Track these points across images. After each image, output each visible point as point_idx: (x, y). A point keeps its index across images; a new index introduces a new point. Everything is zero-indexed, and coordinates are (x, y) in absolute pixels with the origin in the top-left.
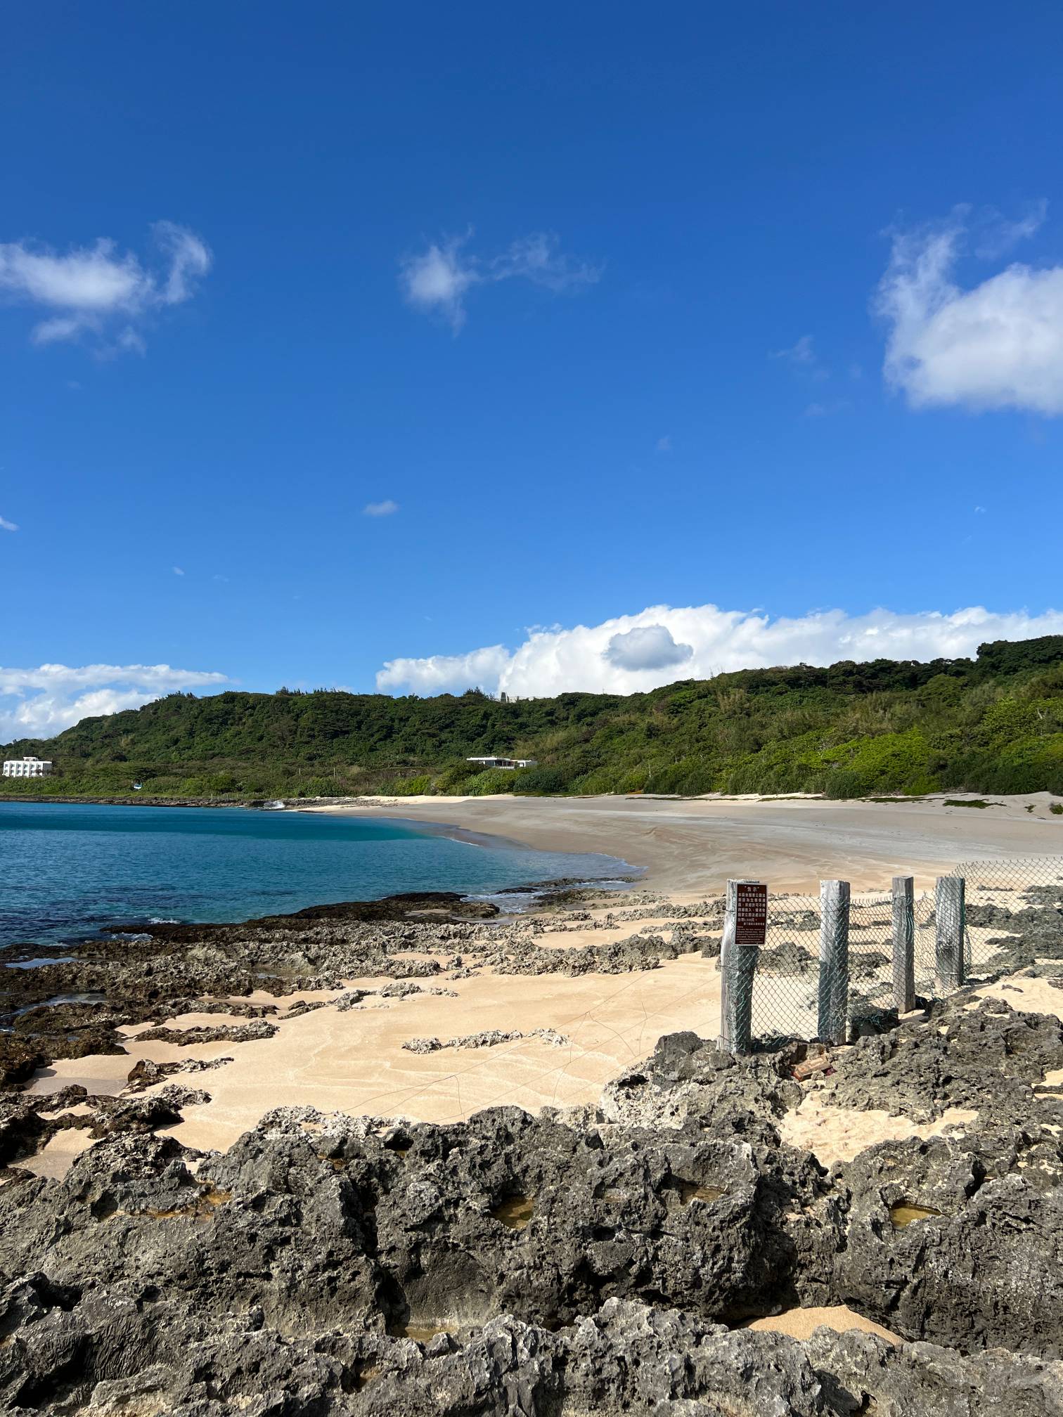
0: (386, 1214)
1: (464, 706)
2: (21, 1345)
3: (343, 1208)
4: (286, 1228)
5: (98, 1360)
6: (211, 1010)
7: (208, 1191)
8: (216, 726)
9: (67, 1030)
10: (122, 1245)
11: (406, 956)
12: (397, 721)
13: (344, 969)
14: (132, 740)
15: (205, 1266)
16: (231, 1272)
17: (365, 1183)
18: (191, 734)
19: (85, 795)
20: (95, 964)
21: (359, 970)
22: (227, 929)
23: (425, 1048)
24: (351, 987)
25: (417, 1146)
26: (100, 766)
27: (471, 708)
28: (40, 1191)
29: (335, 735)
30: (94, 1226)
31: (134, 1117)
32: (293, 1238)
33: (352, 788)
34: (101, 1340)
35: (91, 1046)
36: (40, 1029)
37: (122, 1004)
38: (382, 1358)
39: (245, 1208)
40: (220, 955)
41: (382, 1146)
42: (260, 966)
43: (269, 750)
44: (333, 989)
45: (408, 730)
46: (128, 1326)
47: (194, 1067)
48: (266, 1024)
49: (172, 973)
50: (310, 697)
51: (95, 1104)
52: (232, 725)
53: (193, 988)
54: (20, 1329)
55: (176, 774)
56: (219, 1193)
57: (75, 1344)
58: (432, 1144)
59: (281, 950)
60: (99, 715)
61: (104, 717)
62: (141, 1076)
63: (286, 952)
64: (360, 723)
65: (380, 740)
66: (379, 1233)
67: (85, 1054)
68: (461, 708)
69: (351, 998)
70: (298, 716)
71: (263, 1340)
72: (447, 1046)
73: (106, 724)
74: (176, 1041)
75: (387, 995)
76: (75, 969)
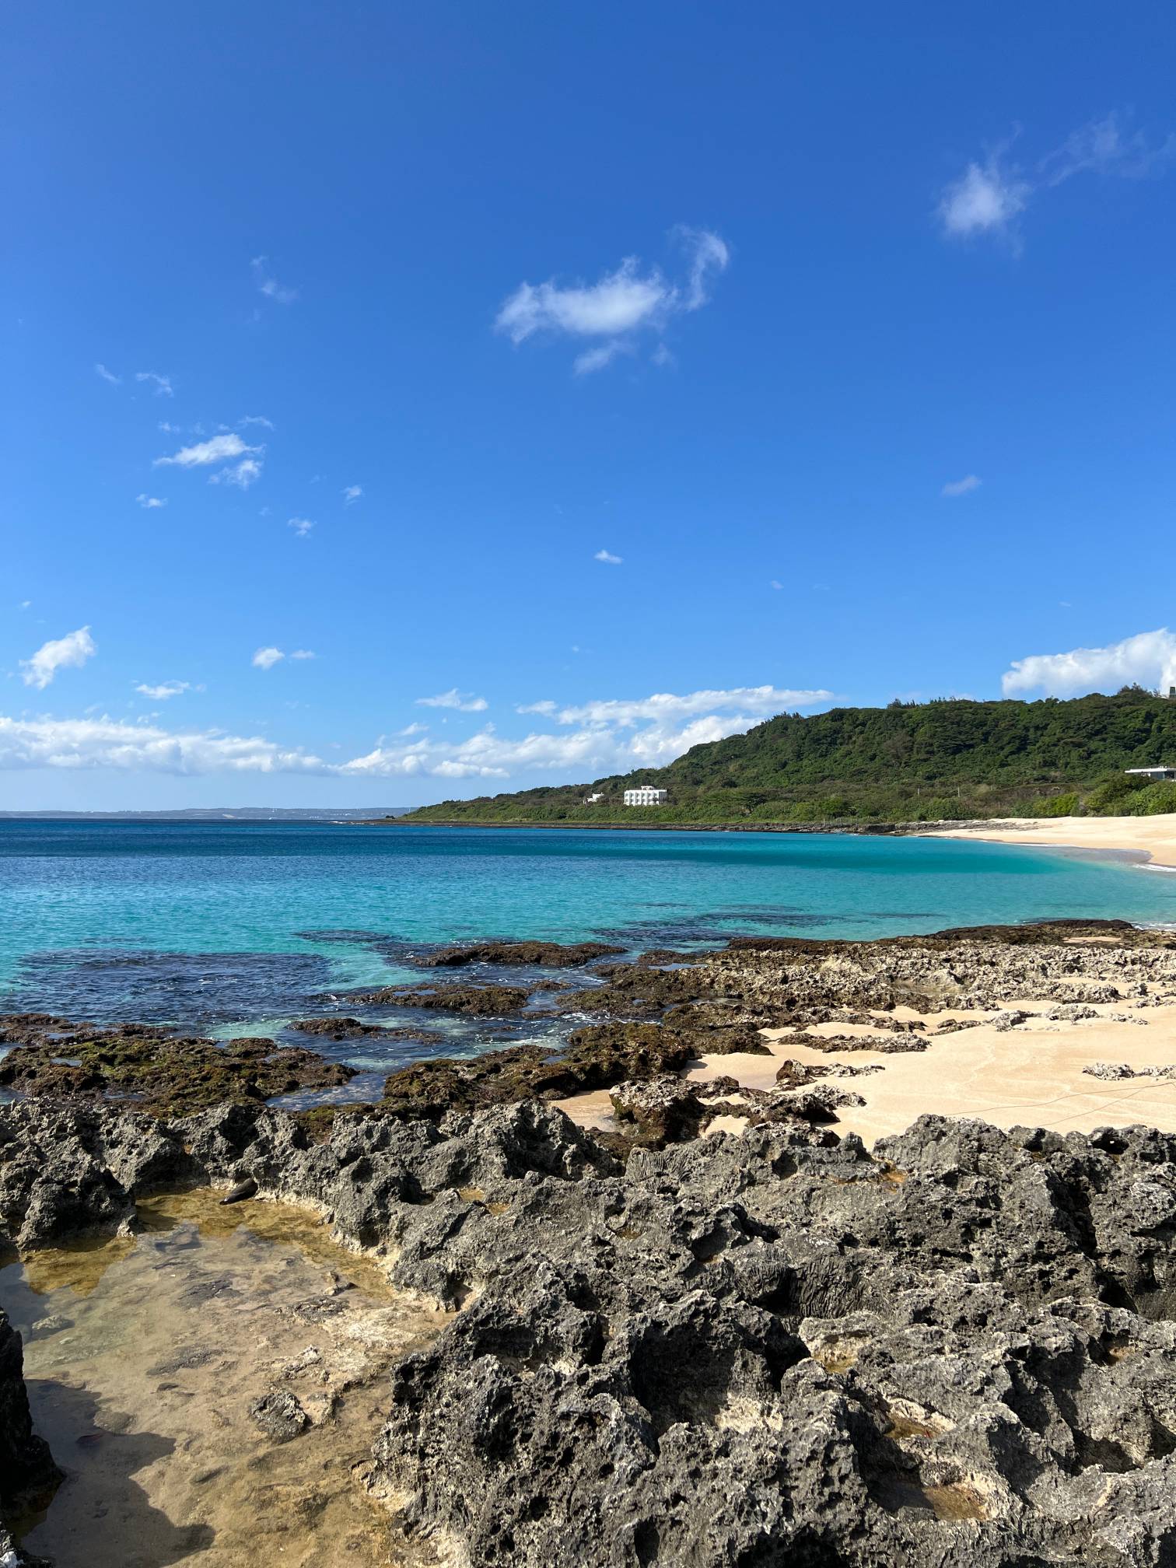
0: (1103, 1213)
1: (1119, 707)
2: (729, 1266)
3: (1052, 1197)
4: (985, 1210)
5: (803, 1296)
6: (853, 1020)
7: (887, 1170)
8: (824, 746)
9: (712, 1028)
10: (807, 1203)
11: (1074, 980)
12: (1032, 730)
13: (997, 989)
14: (741, 765)
15: (897, 1235)
16: (925, 1247)
17: (1072, 1179)
18: (799, 756)
19: (699, 822)
20: (731, 970)
21: (1016, 992)
22: (859, 946)
23: (1113, 1074)
24: (1010, 1008)
25: (1135, 1147)
26: (711, 793)
27: (1128, 709)
28: (721, 1143)
29: (957, 750)
30: (776, 1183)
31: (789, 1110)
32: (994, 1222)
33: (980, 810)
34: (804, 1277)
35: (737, 1044)
36: (689, 1025)
37: (760, 1008)
38: (1137, 1339)
39: (937, 1182)
40: (856, 968)
41: (1089, 1144)
42: (900, 982)
43: (884, 769)
44: (987, 1009)
45: (1047, 739)
46: (831, 1265)
47: (844, 1072)
48: (915, 1037)
49: (808, 982)
50: (926, 708)
51: (749, 1096)
52: (841, 744)
53: (831, 998)
54: (726, 1251)
55: (786, 799)
56: (900, 1173)
57: (780, 1275)
58: (1155, 1148)
59: (922, 968)
60: (707, 741)
61: (713, 744)
62: (788, 1074)
63: (928, 969)
64: (986, 735)
65: (1012, 753)
66: (1097, 1234)
67: (731, 1051)
68: (1115, 709)
69: (1012, 1017)
70: (913, 730)
71: (988, 1292)
72: (1141, 1075)
73: (715, 750)
74: (820, 1048)
75: (1055, 1018)
76: (712, 974)
